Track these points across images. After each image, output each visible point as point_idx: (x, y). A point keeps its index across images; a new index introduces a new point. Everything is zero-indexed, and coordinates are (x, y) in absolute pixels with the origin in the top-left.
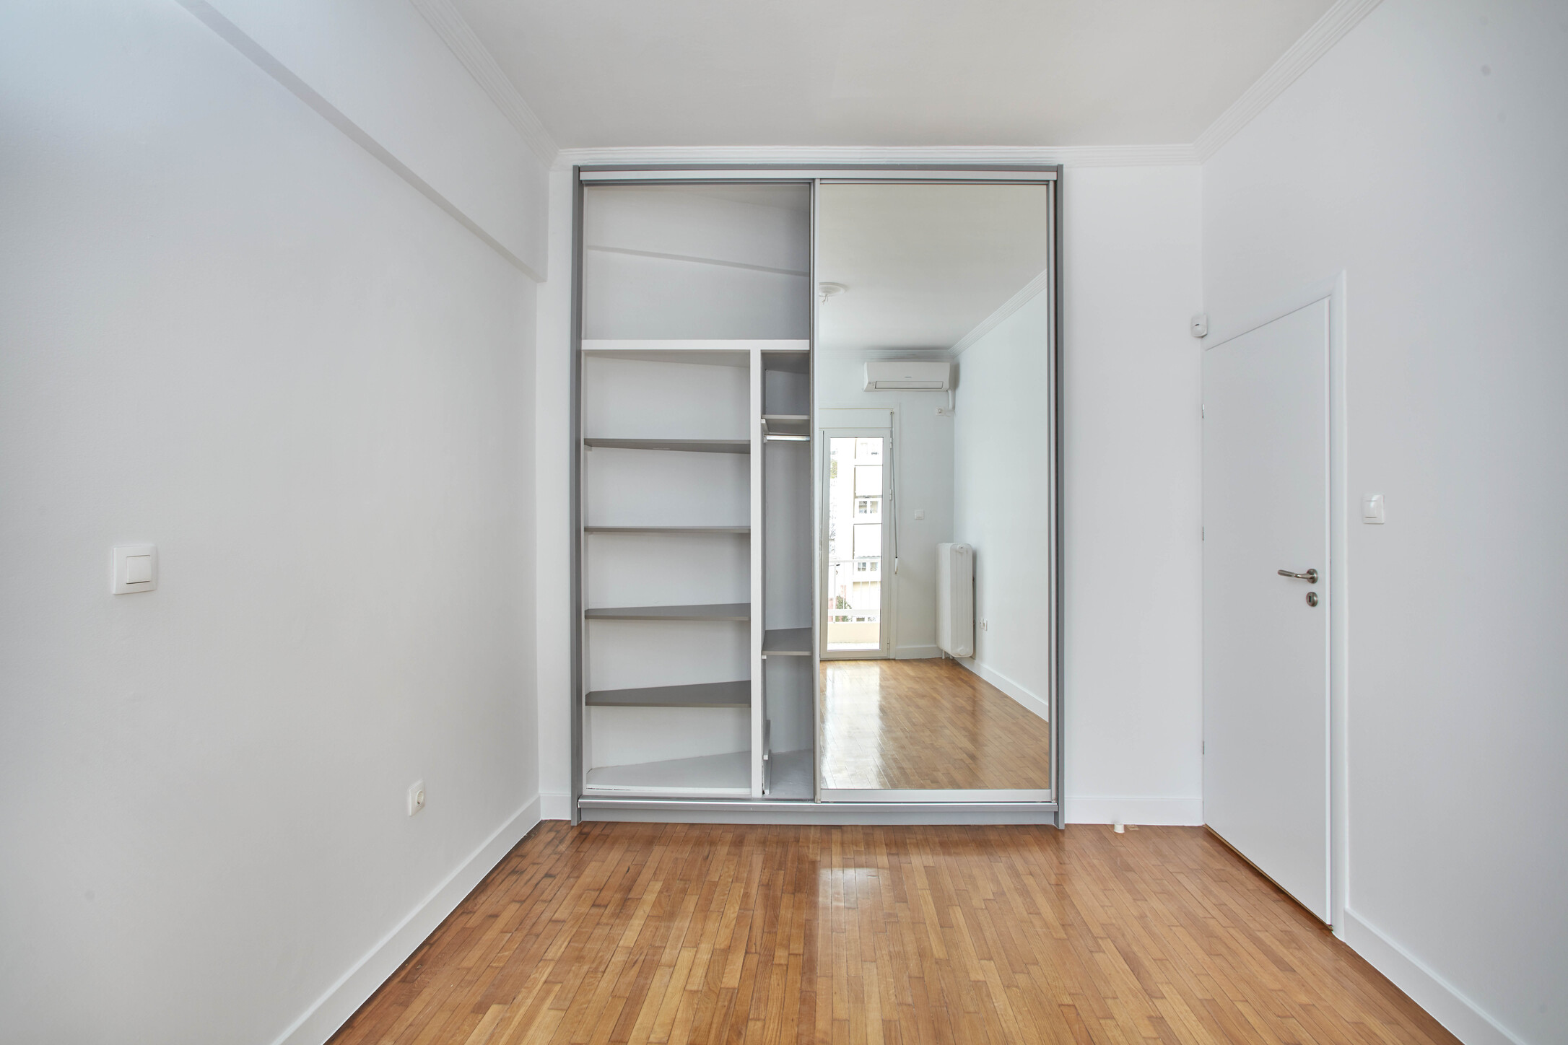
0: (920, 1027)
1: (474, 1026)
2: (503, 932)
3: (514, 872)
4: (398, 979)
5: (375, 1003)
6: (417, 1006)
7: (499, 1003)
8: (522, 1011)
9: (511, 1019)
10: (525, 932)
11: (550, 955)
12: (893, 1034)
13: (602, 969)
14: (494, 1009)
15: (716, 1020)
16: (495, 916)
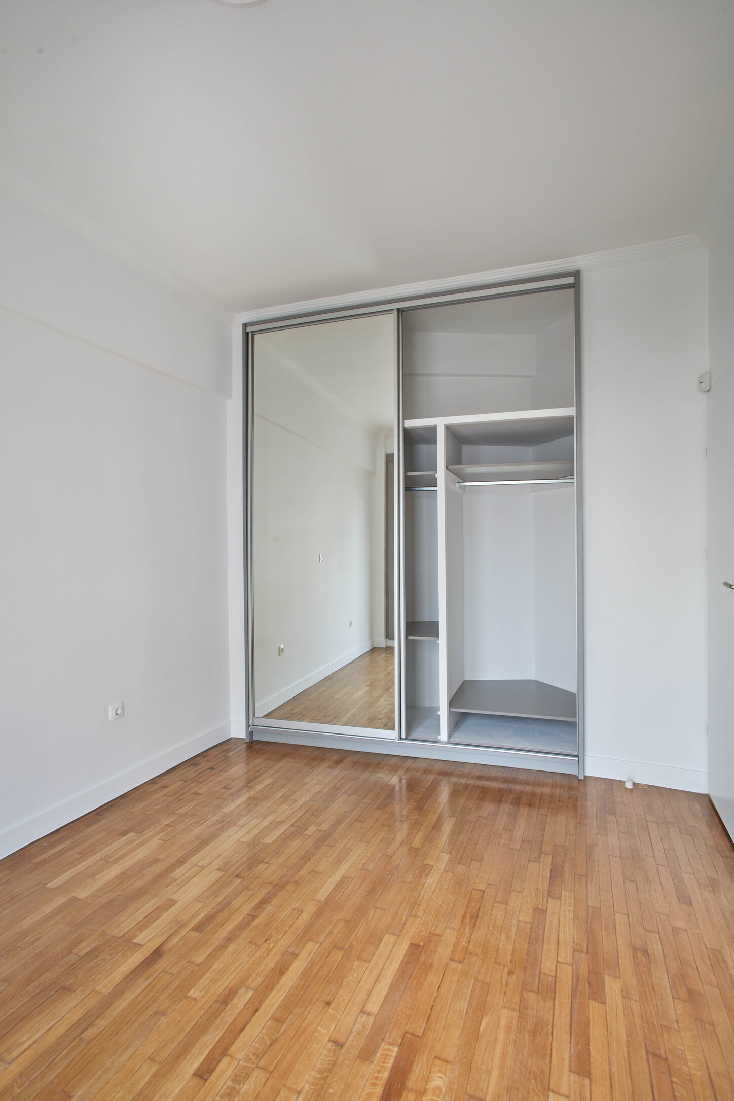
0: (364, 885)
1: (114, 841)
2: (164, 796)
3: (194, 764)
4: (95, 813)
5: (76, 823)
6: (94, 827)
7: (135, 832)
8: (143, 838)
9: (135, 841)
10: (176, 797)
11: (178, 812)
12: (343, 885)
13: (201, 823)
14: (131, 834)
15: (242, 860)
16: (166, 787)
